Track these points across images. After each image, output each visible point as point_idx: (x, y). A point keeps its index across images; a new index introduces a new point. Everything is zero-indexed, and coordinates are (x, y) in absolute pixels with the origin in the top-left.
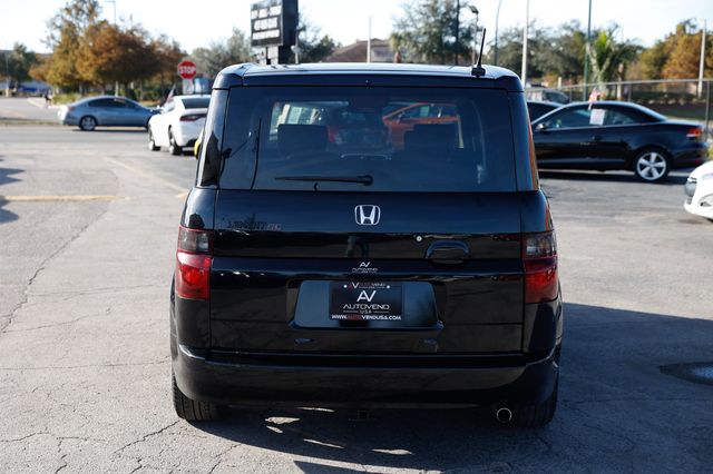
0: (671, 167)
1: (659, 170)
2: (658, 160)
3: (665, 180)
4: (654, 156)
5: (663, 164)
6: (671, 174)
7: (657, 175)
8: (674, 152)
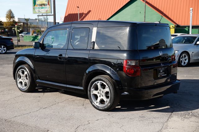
0: (7, 49)
1: (4, 50)
2: (4, 48)
3: (6, 53)
4: (3, 46)
5: (5, 49)
6: (7, 51)
7: (4, 52)
8: (8, 46)
